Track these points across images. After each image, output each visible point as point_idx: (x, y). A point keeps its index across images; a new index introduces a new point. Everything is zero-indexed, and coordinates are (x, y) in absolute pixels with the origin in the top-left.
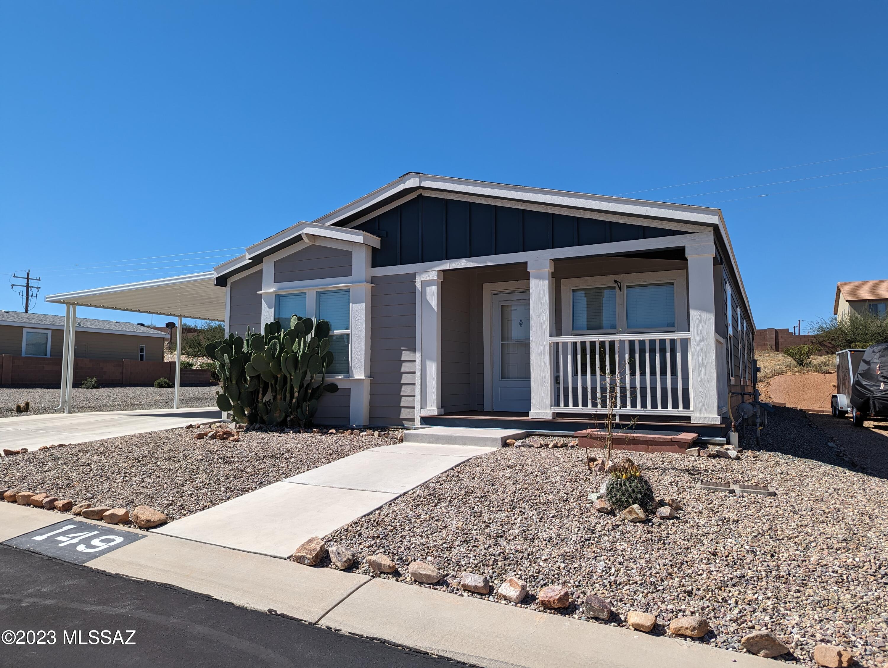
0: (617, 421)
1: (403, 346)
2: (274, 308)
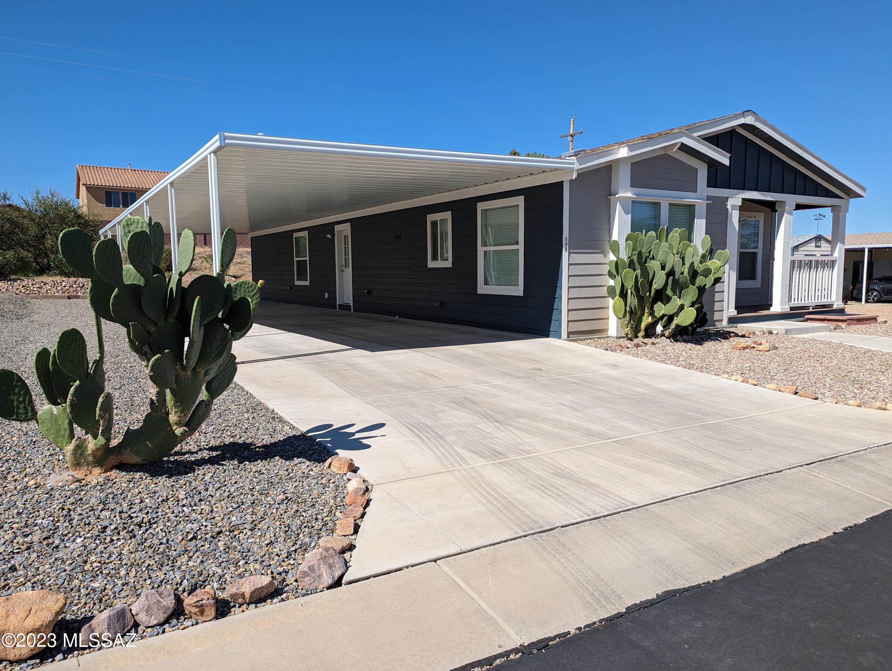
2: (630, 215)
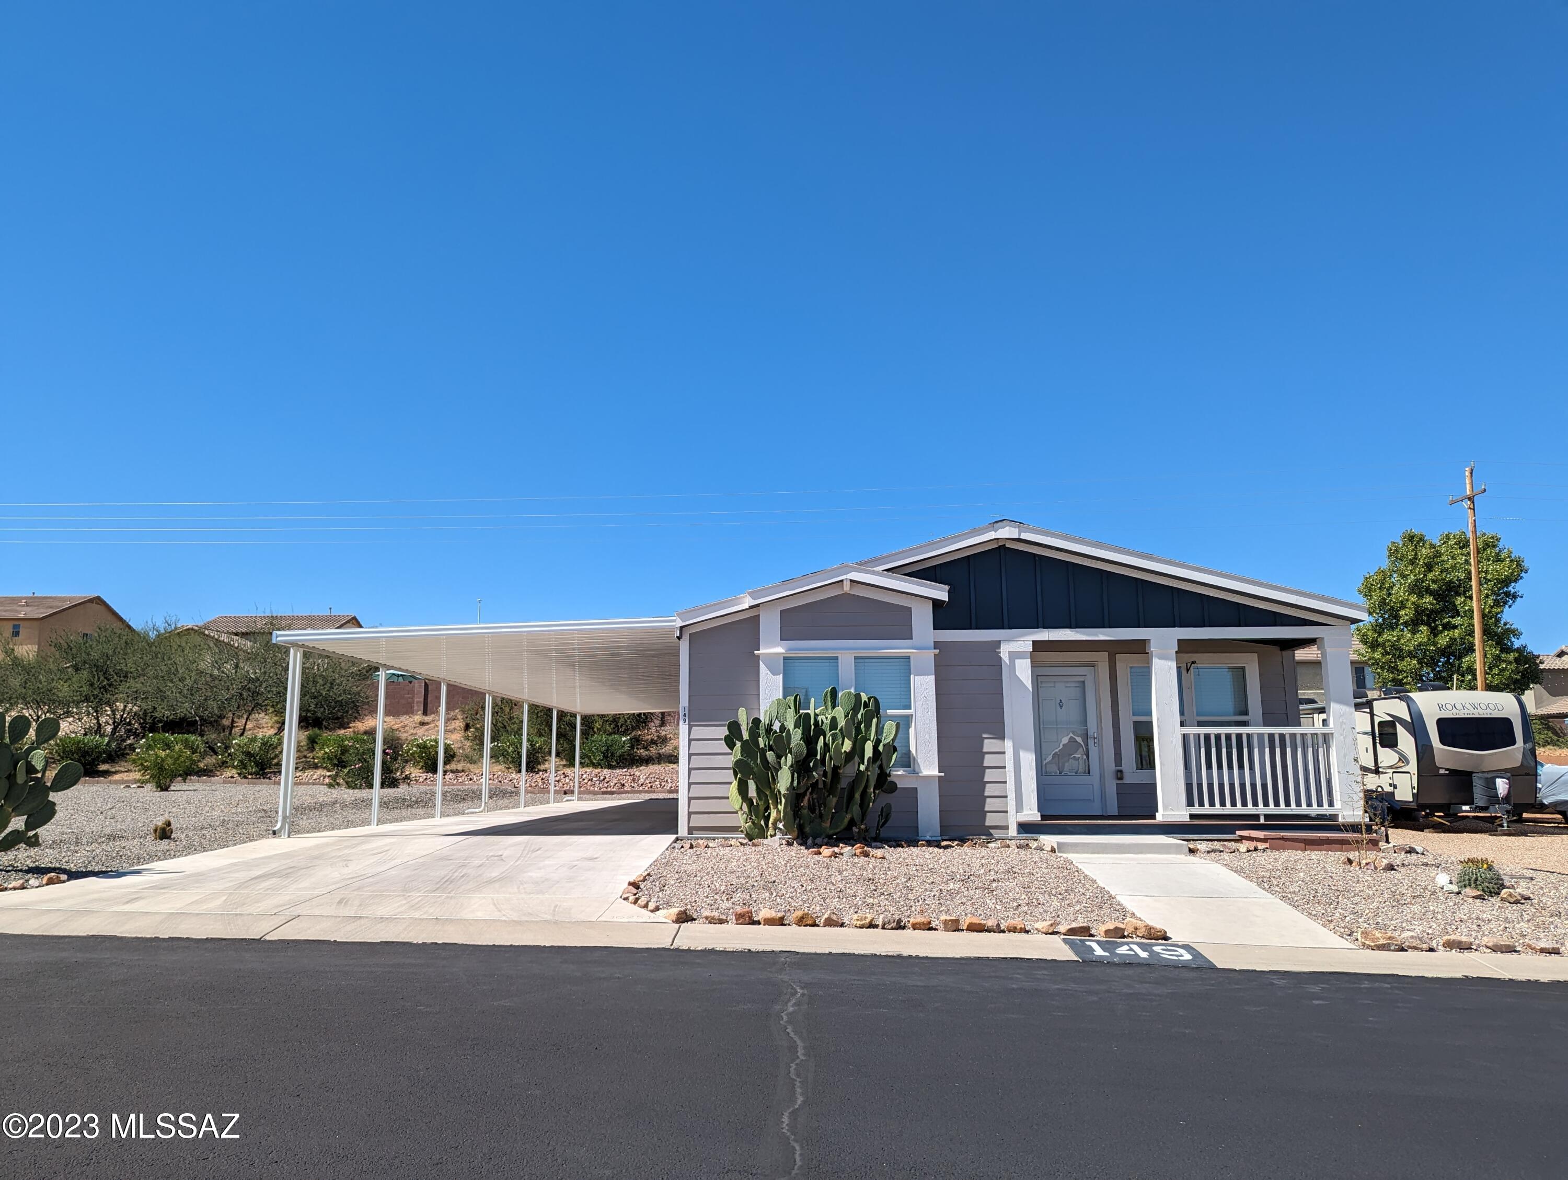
0: (1262, 821)
1: (985, 733)
2: (781, 675)
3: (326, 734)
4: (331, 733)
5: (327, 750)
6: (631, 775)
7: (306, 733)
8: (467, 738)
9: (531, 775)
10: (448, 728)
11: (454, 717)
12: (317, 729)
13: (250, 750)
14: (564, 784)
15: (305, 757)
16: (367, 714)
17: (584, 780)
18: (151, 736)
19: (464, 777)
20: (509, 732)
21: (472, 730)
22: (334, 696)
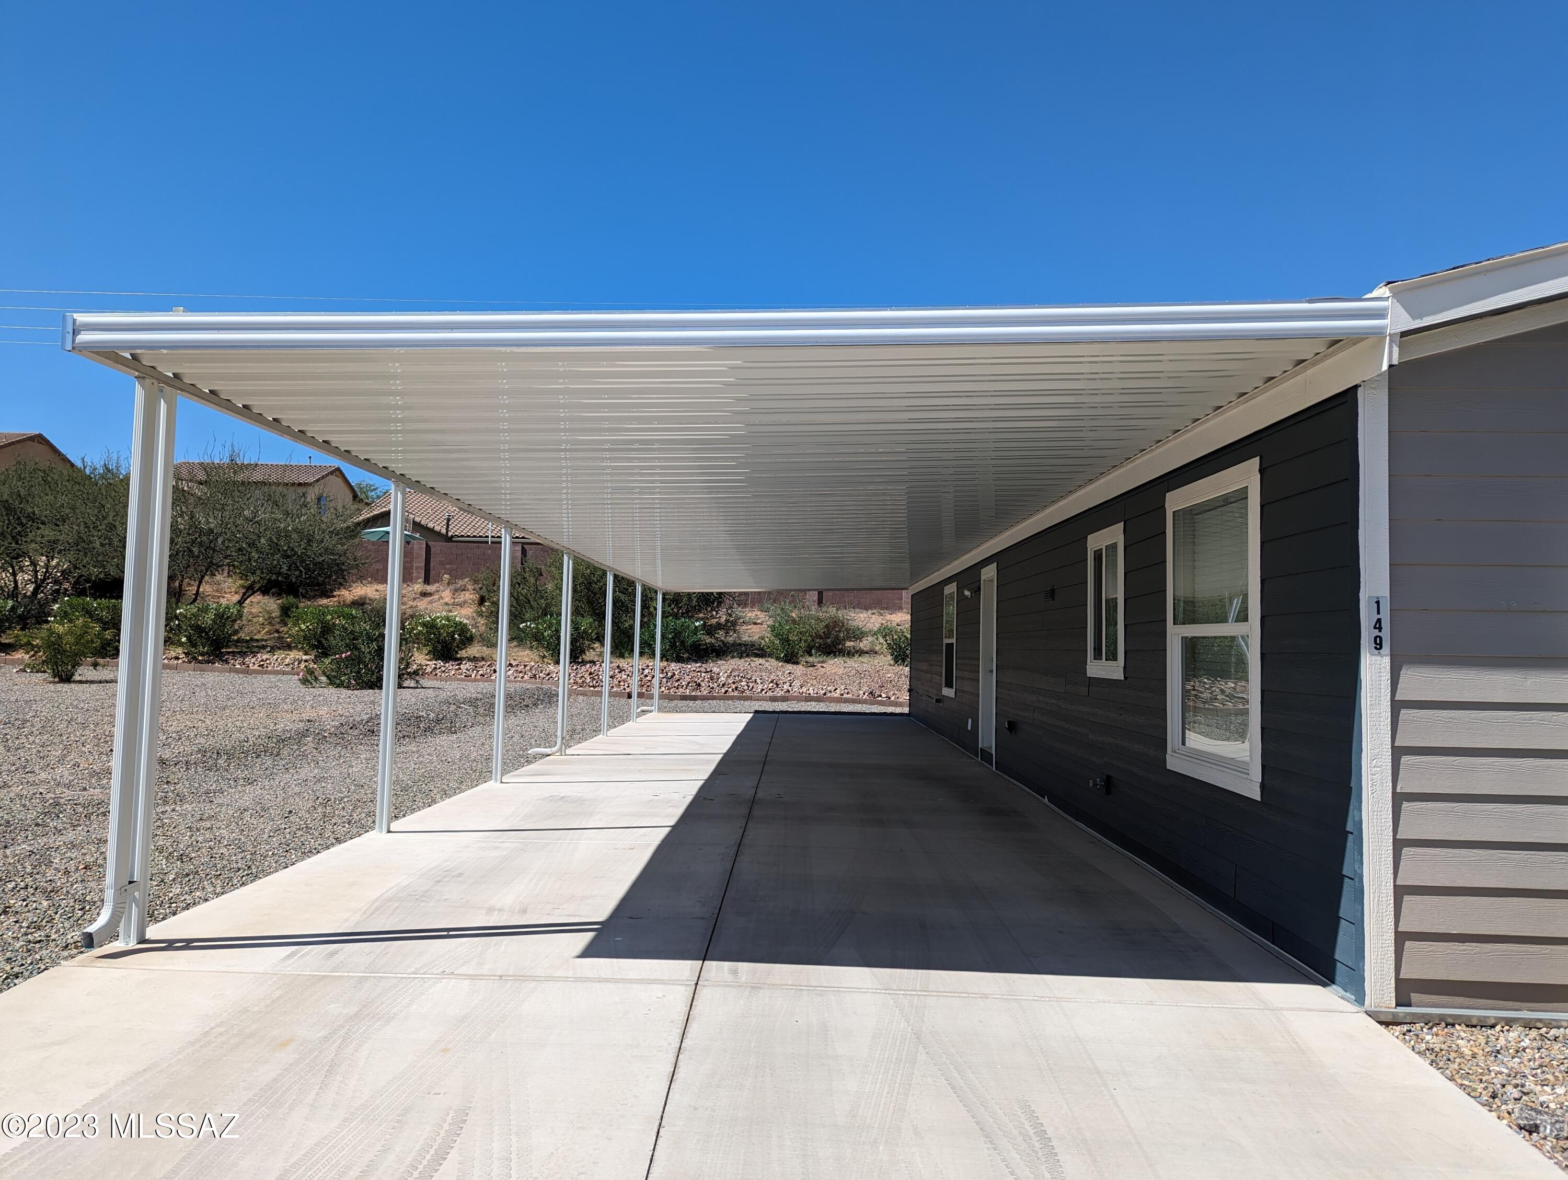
3: (303, 604)
4: (309, 603)
5: (303, 627)
6: (707, 672)
7: (279, 602)
8: (480, 614)
9: (575, 668)
10: (456, 600)
11: (463, 588)
12: (292, 597)
13: (199, 623)
14: (620, 682)
15: (277, 631)
16: (355, 580)
17: (646, 676)
18: (67, 600)
19: (485, 667)
20: (535, 609)
21: (486, 604)
22: (313, 556)
